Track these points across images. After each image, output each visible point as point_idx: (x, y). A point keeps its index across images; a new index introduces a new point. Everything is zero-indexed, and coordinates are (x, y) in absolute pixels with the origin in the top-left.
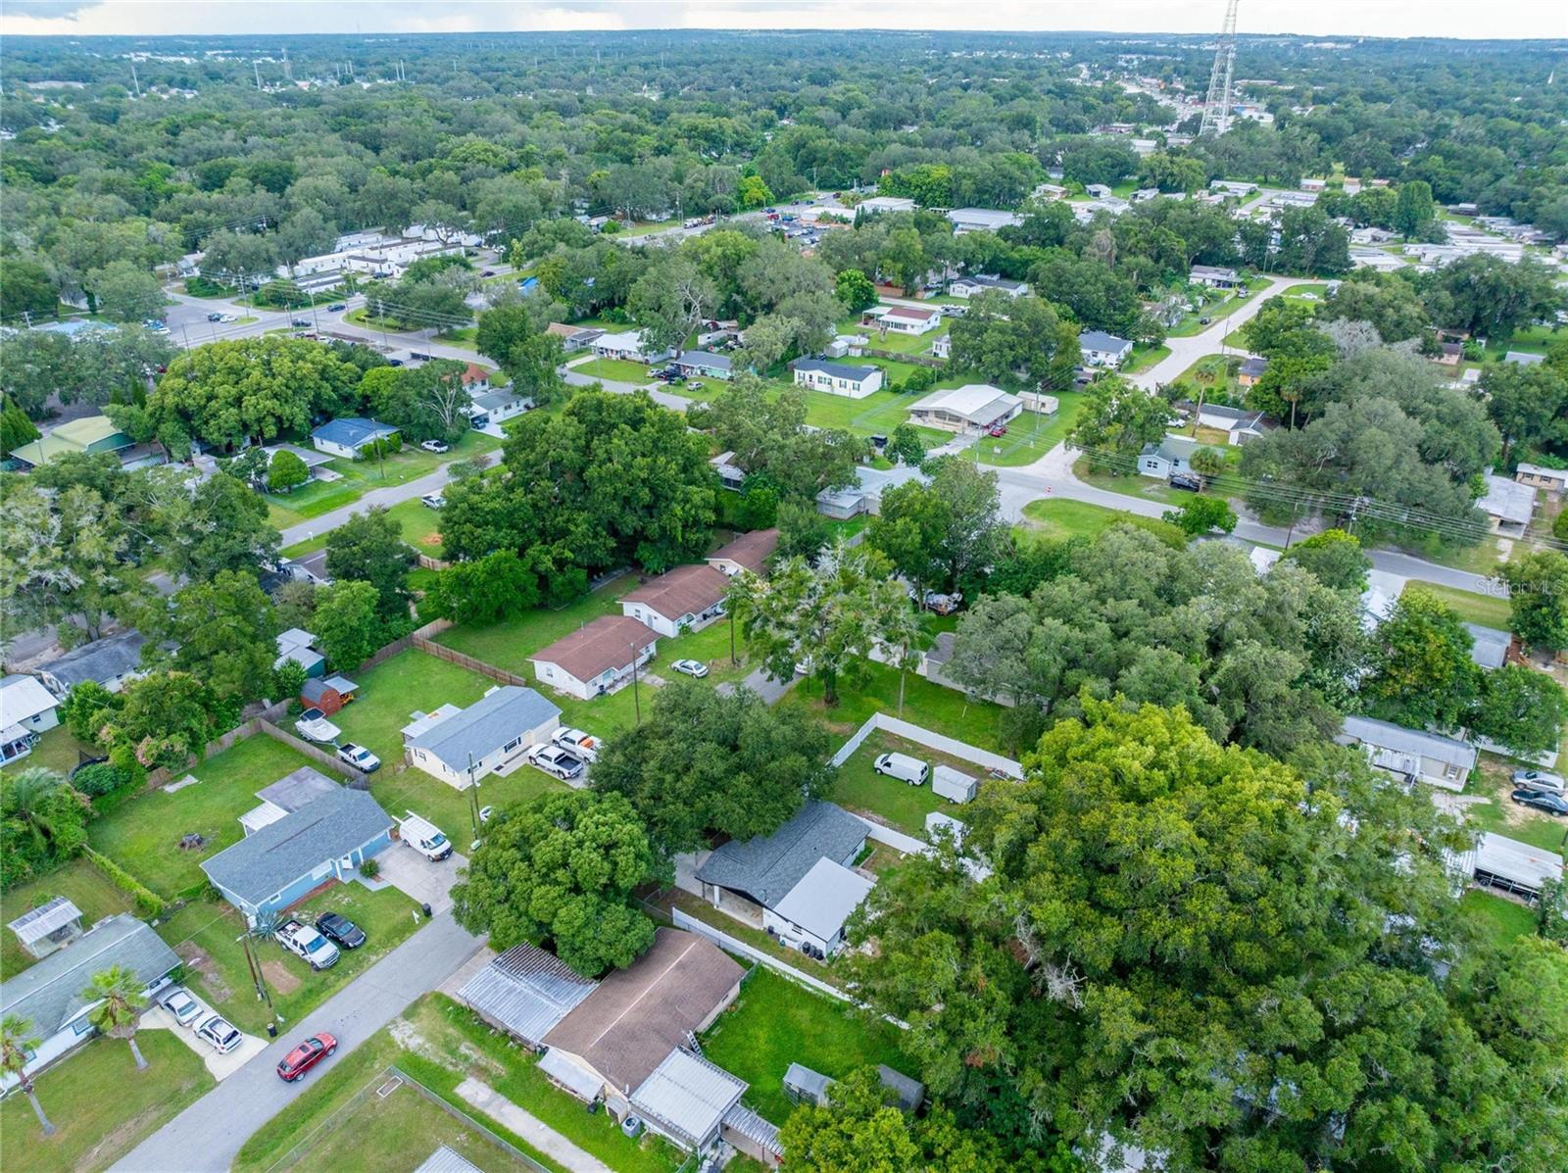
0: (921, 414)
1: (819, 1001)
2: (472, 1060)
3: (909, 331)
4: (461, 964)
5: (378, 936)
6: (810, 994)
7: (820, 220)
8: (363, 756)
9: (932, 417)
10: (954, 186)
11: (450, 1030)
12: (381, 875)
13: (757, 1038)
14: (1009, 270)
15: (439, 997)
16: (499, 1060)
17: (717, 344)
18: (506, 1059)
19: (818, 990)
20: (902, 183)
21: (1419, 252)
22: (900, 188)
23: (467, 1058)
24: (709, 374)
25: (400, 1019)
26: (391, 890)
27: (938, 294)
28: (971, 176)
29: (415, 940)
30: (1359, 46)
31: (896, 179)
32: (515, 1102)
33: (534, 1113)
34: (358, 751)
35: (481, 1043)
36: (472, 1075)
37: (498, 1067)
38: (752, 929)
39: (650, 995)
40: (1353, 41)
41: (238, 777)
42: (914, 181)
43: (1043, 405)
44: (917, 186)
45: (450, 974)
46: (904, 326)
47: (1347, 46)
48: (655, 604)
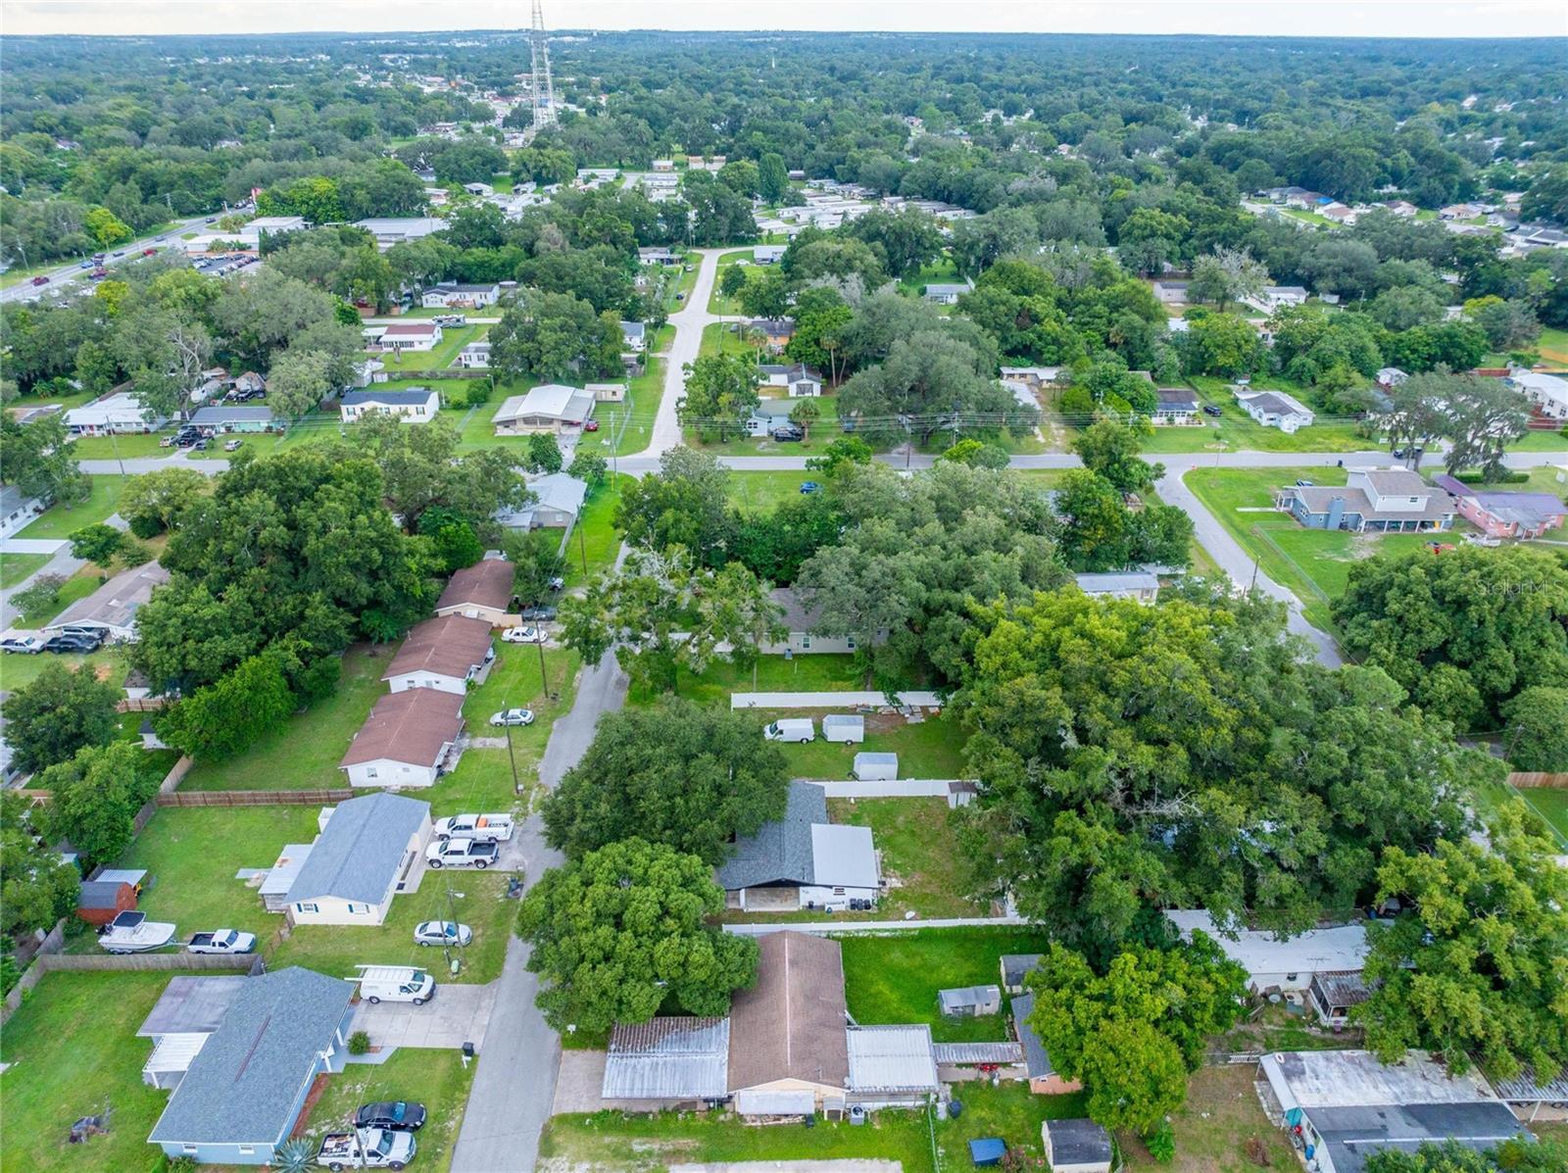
0: (507, 424)
1: (902, 940)
2: (656, 1151)
3: (417, 347)
4: (554, 1080)
5: (434, 1101)
6: (887, 938)
7: (212, 248)
8: (232, 939)
9: (520, 425)
10: (347, 197)
11: (607, 1140)
12: (373, 1044)
13: (881, 992)
14: (467, 274)
15: (563, 1119)
16: (683, 1137)
17: (218, 396)
18: (688, 1130)
19: (895, 930)
20: (284, 201)
21: (792, 214)
22: (282, 205)
23: (650, 1153)
24: (237, 429)
25: (543, 1161)
26: (401, 1053)
27: (411, 308)
28: (362, 186)
29: (481, 1083)
30: (595, 39)
31: (276, 197)
32: (734, 1161)
33: (759, 1158)
34: (221, 935)
35: (649, 1133)
36: (670, 1163)
37: (688, 1143)
38: (794, 913)
39: (793, 999)
40: (589, 34)
41: (68, 1033)
42: (297, 197)
43: (614, 393)
44: (303, 202)
45: (552, 1094)
46: (411, 344)
47: (586, 39)
48: (434, 667)
